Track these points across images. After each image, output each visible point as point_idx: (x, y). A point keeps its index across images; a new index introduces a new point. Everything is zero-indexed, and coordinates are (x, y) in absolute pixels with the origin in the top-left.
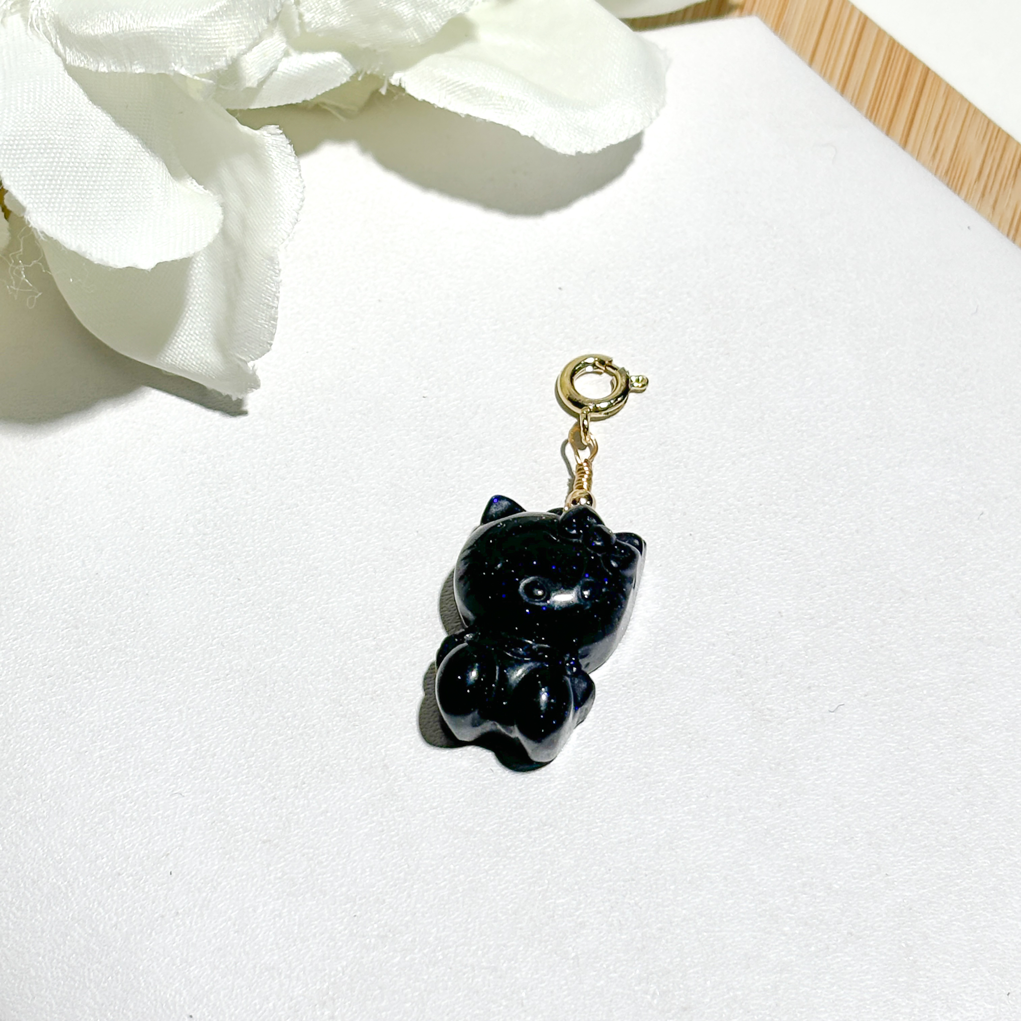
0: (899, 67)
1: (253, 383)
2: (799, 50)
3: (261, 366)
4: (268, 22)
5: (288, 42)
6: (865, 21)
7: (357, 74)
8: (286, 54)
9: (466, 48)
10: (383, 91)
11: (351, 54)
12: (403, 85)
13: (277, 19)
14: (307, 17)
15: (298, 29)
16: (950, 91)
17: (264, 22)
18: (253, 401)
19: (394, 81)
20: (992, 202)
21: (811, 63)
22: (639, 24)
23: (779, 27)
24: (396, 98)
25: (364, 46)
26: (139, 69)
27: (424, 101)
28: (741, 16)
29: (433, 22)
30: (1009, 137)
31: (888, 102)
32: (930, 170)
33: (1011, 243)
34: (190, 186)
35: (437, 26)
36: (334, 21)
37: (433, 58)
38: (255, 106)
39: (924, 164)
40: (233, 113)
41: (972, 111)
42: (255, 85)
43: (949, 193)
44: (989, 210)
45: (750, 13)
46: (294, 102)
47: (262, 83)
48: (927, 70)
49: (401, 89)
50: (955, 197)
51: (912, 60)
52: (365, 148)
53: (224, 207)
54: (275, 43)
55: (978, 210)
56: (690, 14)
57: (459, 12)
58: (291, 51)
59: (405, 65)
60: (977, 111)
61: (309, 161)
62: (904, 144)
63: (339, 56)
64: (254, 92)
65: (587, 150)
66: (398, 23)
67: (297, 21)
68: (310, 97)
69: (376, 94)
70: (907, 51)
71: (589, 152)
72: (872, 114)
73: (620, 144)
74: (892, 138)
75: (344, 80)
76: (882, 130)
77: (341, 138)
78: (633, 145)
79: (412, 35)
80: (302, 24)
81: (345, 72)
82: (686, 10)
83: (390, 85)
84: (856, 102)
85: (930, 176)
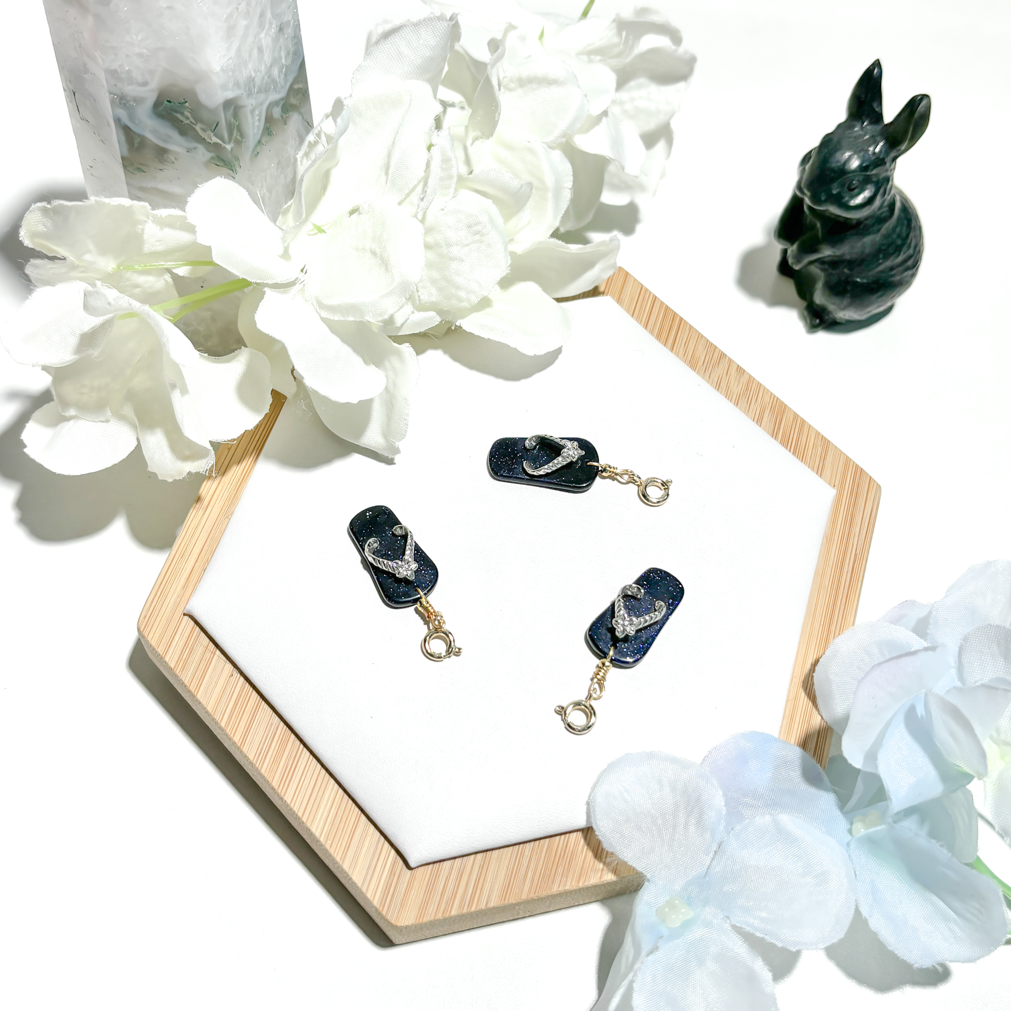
0: (670, 317)
1: (398, 451)
2: (628, 311)
3: (400, 444)
4: (406, 299)
5: (413, 308)
6: (655, 298)
7: (442, 321)
8: (413, 312)
9: (488, 310)
10: (453, 328)
11: (440, 312)
12: (461, 326)
13: (410, 298)
14: (421, 298)
15: (418, 302)
16: (691, 327)
17: (404, 299)
18: (397, 459)
19: (458, 324)
20: (709, 374)
21: (632, 316)
22: (559, 300)
23: (619, 301)
24: (458, 331)
25: (445, 309)
26: (351, 319)
27: (470, 332)
28: (603, 296)
29: (475, 300)
30: (716, 347)
31: (664, 333)
32: (683, 361)
33: (717, 392)
34: (372, 368)
35: (476, 301)
36: (433, 299)
37: (475, 314)
38: (400, 334)
39: (680, 358)
40: (390, 337)
41: (700, 336)
42: (400, 326)
43: (691, 370)
44: (708, 378)
45: (607, 295)
46: (416, 333)
47: (402, 325)
48: (681, 319)
49: (460, 327)
50: (693, 372)
51: (675, 314)
52: (446, 352)
53: (387, 376)
54: (409, 308)
55: (703, 377)
56: (581, 295)
57: (485, 295)
58: (415, 311)
59: (462, 317)
60: (702, 336)
61: (422, 357)
62: (672, 350)
63: (435, 313)
64: (400, 328)
65: (538, 354)
66: (460, 300)
67: (418, 299)
68: (422, 330)
69: (450, 329)
70: (673, 311)
71: (539, 355)
72: (658, 337)
73: (552, 351)
74: (666, 348)
75: (437, 323)
76: (662, 344)
77: (435, 348)
78: (559, 351)
79: (465, 304)
80: (420, 300)
81: (437, 320)
82: (579, 295)
83: (456, 325)
84: (652, 332)
85: (683, 363)
